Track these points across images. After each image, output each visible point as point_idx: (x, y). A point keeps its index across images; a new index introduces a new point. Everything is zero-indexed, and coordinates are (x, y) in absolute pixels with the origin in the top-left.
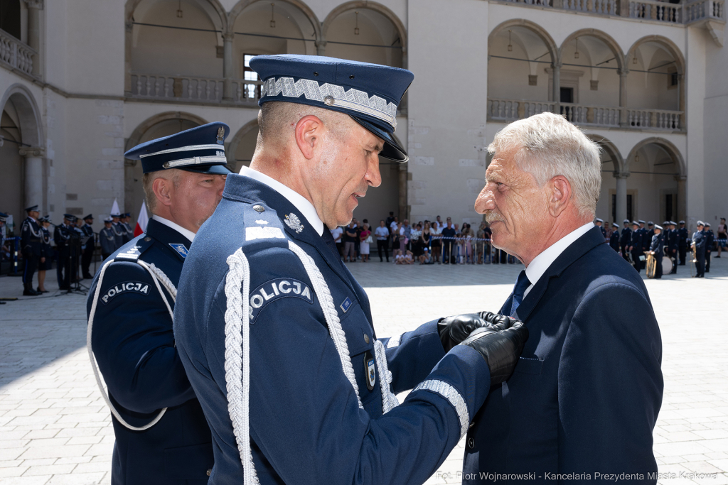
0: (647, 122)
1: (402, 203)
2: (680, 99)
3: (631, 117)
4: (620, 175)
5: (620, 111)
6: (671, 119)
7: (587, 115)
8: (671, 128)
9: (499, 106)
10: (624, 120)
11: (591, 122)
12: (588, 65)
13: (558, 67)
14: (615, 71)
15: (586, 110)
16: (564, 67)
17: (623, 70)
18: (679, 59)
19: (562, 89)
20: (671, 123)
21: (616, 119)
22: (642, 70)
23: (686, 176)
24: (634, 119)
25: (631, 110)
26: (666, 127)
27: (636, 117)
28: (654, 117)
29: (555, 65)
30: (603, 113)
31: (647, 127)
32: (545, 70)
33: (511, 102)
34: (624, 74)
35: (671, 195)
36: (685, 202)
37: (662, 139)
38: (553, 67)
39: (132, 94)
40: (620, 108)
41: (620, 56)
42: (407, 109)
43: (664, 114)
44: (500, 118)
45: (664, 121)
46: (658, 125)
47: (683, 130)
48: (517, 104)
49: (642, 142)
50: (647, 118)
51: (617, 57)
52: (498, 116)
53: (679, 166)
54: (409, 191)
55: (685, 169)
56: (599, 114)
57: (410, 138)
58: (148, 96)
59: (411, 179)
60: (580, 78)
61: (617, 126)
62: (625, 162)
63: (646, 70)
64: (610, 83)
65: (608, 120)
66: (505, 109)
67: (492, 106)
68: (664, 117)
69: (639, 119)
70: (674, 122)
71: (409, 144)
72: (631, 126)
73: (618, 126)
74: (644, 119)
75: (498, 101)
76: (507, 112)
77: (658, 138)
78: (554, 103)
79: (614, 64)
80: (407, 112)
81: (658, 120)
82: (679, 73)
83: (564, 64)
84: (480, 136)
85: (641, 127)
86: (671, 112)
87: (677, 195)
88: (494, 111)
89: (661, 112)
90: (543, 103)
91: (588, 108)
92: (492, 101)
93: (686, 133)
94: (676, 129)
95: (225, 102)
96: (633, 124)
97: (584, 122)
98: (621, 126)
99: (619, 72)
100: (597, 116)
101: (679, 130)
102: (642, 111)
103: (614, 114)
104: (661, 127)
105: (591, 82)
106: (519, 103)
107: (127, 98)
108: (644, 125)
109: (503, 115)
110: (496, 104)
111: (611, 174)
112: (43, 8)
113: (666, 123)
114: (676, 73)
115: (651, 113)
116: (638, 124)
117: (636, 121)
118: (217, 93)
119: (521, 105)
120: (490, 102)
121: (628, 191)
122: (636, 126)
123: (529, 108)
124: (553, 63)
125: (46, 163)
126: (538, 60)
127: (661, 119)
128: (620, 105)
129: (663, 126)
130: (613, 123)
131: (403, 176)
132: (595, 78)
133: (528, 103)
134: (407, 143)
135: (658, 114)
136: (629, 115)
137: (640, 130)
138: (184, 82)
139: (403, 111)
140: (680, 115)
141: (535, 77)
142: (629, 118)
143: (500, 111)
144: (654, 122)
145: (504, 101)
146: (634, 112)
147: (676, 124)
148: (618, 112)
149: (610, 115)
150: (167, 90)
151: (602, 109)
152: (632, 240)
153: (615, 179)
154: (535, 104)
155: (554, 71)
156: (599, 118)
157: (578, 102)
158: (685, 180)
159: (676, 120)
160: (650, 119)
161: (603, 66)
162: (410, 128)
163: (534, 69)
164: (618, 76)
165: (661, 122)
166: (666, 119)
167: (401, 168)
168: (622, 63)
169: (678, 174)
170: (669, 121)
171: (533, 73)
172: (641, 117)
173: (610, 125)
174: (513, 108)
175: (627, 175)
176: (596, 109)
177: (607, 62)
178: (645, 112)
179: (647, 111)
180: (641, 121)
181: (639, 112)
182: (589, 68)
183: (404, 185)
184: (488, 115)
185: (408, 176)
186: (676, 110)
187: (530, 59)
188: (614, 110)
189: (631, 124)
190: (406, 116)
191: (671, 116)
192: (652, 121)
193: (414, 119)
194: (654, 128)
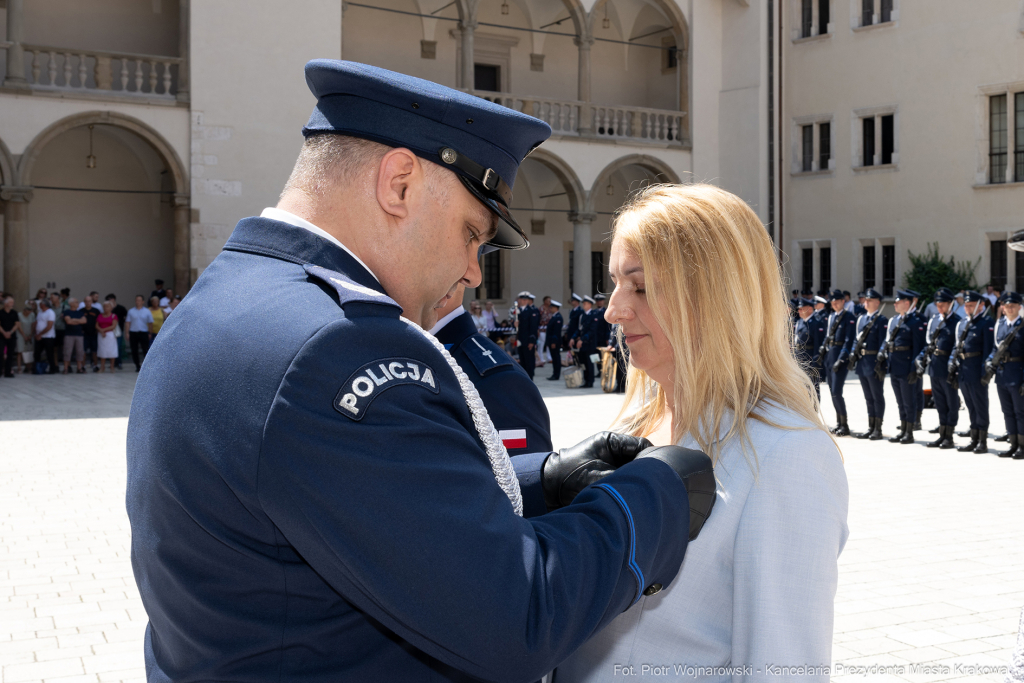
0: (625, 127)
1: (179, 265)
2: (681, 92)
3: (598, 118)
4: (579, 218)
5: (579, 108)
6: (666, 125)
8: (666, 139)
10: (586, 124)
12: (527, 27)
13: (470, 29)
14: (571, 40)
15: (521, 103)
16: (481, 28)
17: (583, 38)
18: (678, 24)
19: (479, 68)
20: (666, 132)
21: (572, 122)
22: (619, 39)
24: (602, 122)
25: (598, 108)
26: (657, 138)
27: (607, 119)
28: (638, 121)
29: (465, 24)
30: (550, 111)
31: (624, 136)
32: (451, 33)
34: (586, 45)
37: (650, 158)
38: (461, 27)
40: (580, 103)
41: (579, 15)
42: (188, 93)
43: (653, 117)
45: (653, 127)
46: (644, 135)
47: (686, 144)
49: (617, 162)
50: (625, 121)
51: (573, 14)
54: (194, 243)
56: (542, 111)
57: (195, 145)
59: (197, 221)
60: (513, 49)
61: (573, 133)
62: (587, 195)
63: (626, 39)
64: (563, 60)
65: (559, 123)
68: (653, 121)
69: (611, 123)
70: (670, 130)
71: (193, 158)
72: (599, 135)
73: (576, 134)
74: (620, 123)
77: (644, 157)
79: (568, 27)
80: (189, 99)
81: (644, 126)
82: (679, 47)
83: (480, 23)
85: (615, 136)
86: (666, 113)
89: (649, 111)
93: (690, 149)
94: (675, 142)
96: (602, 131)
98: (581, 135)
99: (578, 41)
101: (679, 143)
102: (616, 109)
103: (569, 114)
104: (649, 137)
105: (532, 56)
108: (620, 132)
111: (565, 216)
113: (657, 130)
114: (675, 47)
115: (632, 114)
116: (611, 132)
117: (607, 127)
121: (593, 244)
122: (606, 135)
124: (460, 21)
126: (438, 14)
127: (649, 123)
128: (579, 99)
129: (653, 136)
130: (567, 128)
131: (182, 215)
132: (538, 51)
134: (190, 154)
135: (644, 115)
136: (594, 116)
137: (614, 142)
139: (182, 97)
140: (681, 118)
141: (433, 44)
142: (594, 120)
144: (638, 128)
146: (604, 110)
147: (675, 133)
148: (576, 109)
149: (562, 115)
151: (549, 104)
152: (581, 328)
153: (571, 224)
155: (462, 35)
157: (508, 91)
159: (675, 126)
160: (631, 123)
161: (552, 29)
162: (194, 128)
163: (431, 30)
164: (576, 48)
165: (649, 129)
166: (657, 124)
167: (178, 201)
168: (582, 25)
170: (662, 128)
171: (429, 37)
172: (616, 120)
173: (562, 132)
175: (591, 219)
176: (539, 103)
177: (558, 23)
178: (621, 112)
179: (625, 109)
180: (615, 127)
181: (613, 111)
182: (528, 33)
183: (185, 231)
185: (192, 216)
186: (675, 109)
187: (423, 13)
188: (569, 106)
189: (597, 130)
190: (187, 105)
191: (666, 119)
192: (634, 127)
193: (202, 112)
194: (637, 138)
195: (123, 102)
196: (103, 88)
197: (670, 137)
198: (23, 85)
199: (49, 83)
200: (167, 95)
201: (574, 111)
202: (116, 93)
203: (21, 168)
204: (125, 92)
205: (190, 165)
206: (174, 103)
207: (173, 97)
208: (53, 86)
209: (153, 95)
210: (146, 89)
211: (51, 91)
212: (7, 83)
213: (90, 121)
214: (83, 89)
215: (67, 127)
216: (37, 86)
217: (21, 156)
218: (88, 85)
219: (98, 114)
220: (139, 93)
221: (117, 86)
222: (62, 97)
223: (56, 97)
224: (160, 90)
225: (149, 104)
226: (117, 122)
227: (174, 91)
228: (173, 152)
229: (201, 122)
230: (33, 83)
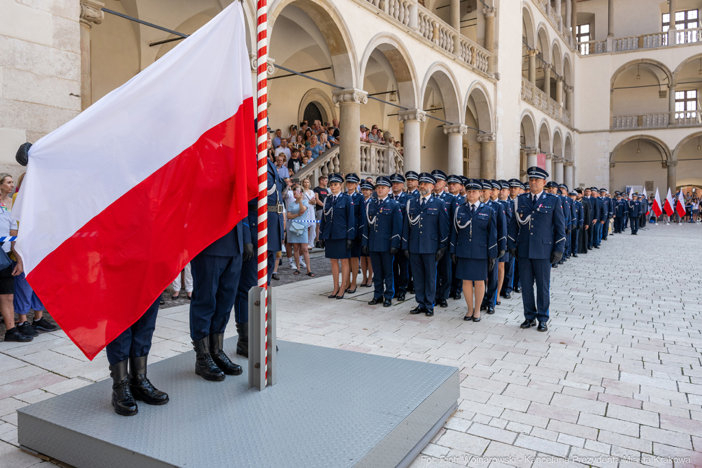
39: (613, 129)
58: (623, 128)
95: (670, 126)
107: (611, 131)
112: (573, 91)
118: (665, 121)
125: (574, 168)
138: (645, 118)
150: (634, 123)
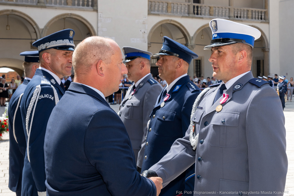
0: (245, 15)
2: (265, 2)
3: (236, 12)
5: (229, 9)
6: (260, 14)
7: (210, 11)
8: (260, 19)
9: (155, 5)
10: (232, 15)
11: (212, 15)
15: (209, 8)
20: (260, 17)
21: (227, 14)
23: (269, 49)
24: (237, 14)
25: (236, 8)
26: (257, 19)
27: (239, 13)
28: (250, 13)
30: (219, 10)
31: (245, 19)
33: (163, 3)
35: (260, 61)
36: (268, 65)
40: (229, 7)
42: (97, 6)
43: (255, 11)
44: (156, 12)
45: (255, 15)
46: (252, 18)
47: (267, 21)
48: (167, 4)
50: (245, 13)
52: (155, 11)
53: (265, 43)
55: (268, 45)
56: (216, 11)
57: (100, 24)
61: (227, 17)
65: (222, 14)
66: (159, 7)
67: (151, 5)
68: (255, 13)
69: (241, 14)
70: (261, 16)
71: (99, 29)
72: (236, 18)
74: (244, 14)
75: (155, 2)
76: (160, 8)
78: (189, 4)
80: (97, 8)
81: (252, 15)
84: (144, 24)
85: (242, 19)
86: (260, 10)
87: (263, 61)
88: (152, 8)
89: (254, 9)
90: (182, 4)
91: (210, 7)
92: (151, 2)
93: (269, 23)
94: (263, 20)
96: (237, 17)
97: (208, 15)
98: (230, 18)
100: (215, 12)
101: (265, 21)
102: (242, 9)
103: (226, 11)
104: (254, 19)
106: (168, 3)
108: (244, 17)
109: (158, 11)
110: (153, 3)
113: (257, 16)
115: (248, 11)
116: (240, 17)
117: (239, 15)
119: (169, 4)
120: (150, 3)
122: (239, 18)
123: (174, 7)
127: (254, 14)
128: (229, 5)
129: (255, 18)
130: (225, 16)
133: (173, 4)
134: (98, 28)
135: (252, 11)
137: (242, 21)
139: (95, 8)
140: (265, 12)
142: (234, 13)
143: (156, 8)
144: (250, 15)
145: (159, 2)
146: (238, 9)
147: (263, 17)
148: (228, 9)
149: (223, 11)
151: (219, 8)
154: (177, 4)
156: (217, 13)
157: (203, 3)
158: (269, 51)
159: (263, 15)
160: (247, 14)
162: (99, 18)
165: (254, 16)
166: (257, 14)
169: (264, 48)
170: (258, 15)
172: (242, 13)
173: (223, 17)
174: (164, 6)
176: (215, 7)
178: (244, 10)
179: (246, 9)
180: (242, 15)
181: (241, 10)
184: (149, 11)
186: (263, 9)
188: (226, 8)
189: (236, 17)
190: (97, 11)
191: (260, 12)
192: (248, 15)
193: (102, 13)
194: (250, 19)
195: (76, 10)
196: (69, 5)
197: (261, 19)
198: (43, 5)
199: (51, 4)
200: (90, 7)
201: (228, 10)
202: (74, 7)
203: (43, 33)
204: (76, 6)
205: (98, 31)
206: (92, 10)
207: (92, 8)
208: (53, 5)
209: (85, 7)
210: (83, 5)
211: (52, 7)
212: (38, 4)
213: (65, 17)
214: (63, 5)
215: (58, 19)
216: (48, 5)
217: (43, 29)
218: (64, 4)
219: (68, 14)
220: (81, 7)
221: (74, 4)
222: (56, 9)
223: (54, 9)
224: (88, 5)
225: (84, 10)
226: (74, 17)
227: (92, 6)
228: (92, 27)
229: (101, 16)
230: (47, 4)
